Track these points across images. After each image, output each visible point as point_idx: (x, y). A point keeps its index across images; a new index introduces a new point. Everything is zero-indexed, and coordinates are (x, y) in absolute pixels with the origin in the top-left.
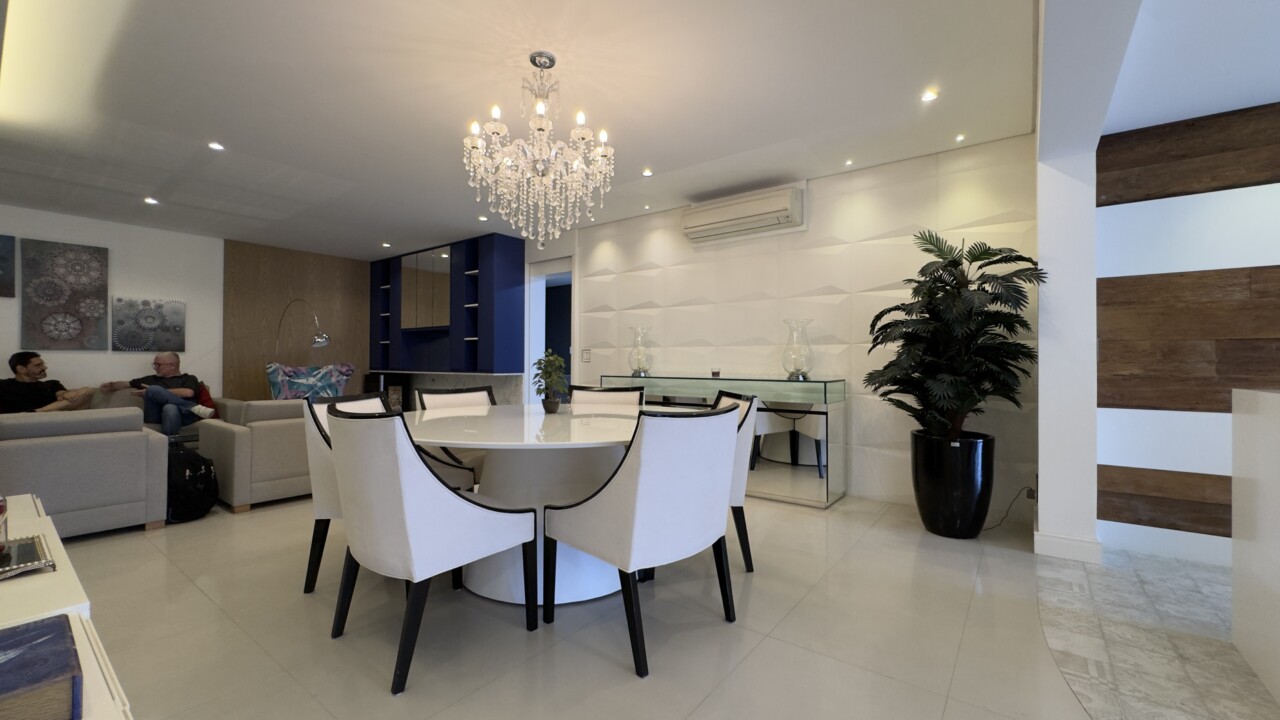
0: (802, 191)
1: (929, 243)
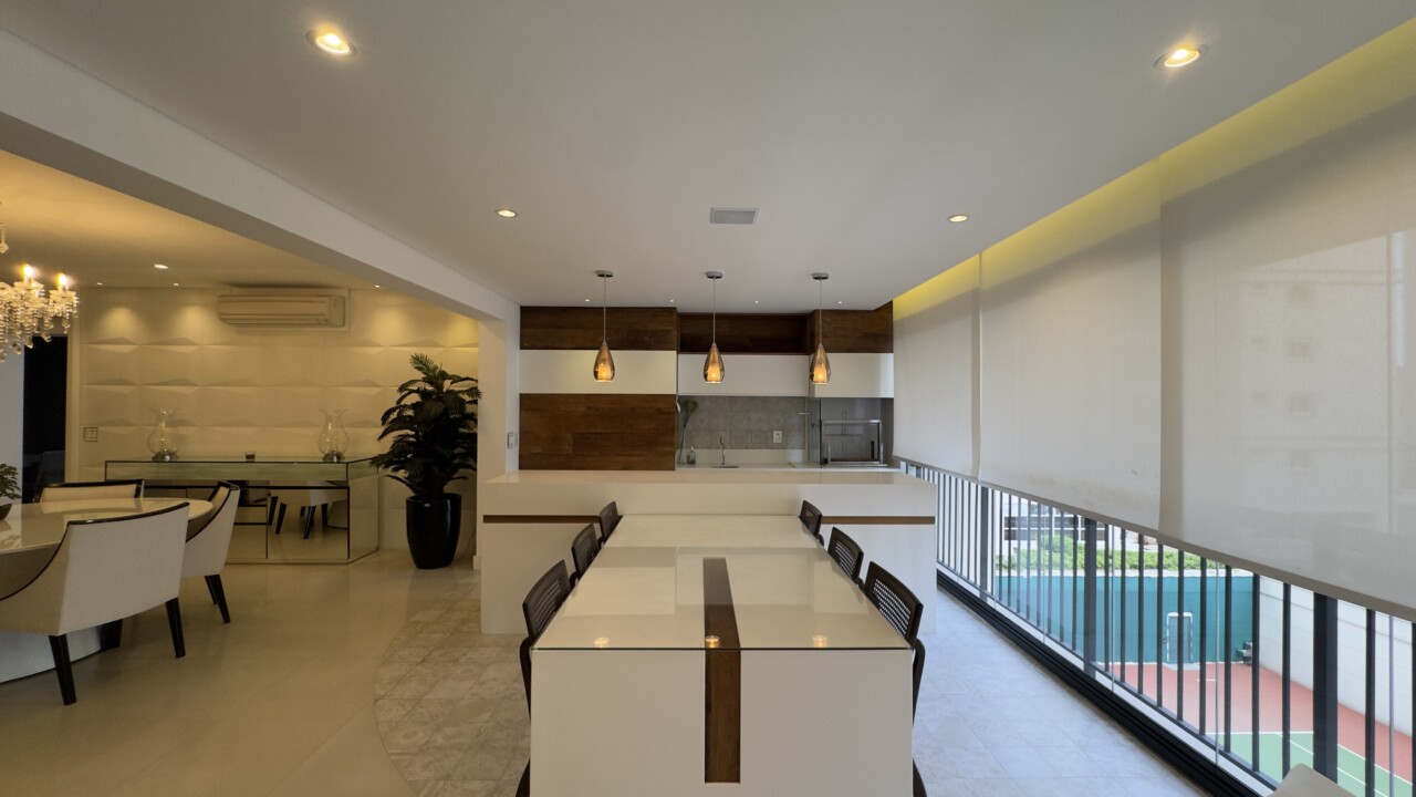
0: (343, 297)
1: (420, 363)
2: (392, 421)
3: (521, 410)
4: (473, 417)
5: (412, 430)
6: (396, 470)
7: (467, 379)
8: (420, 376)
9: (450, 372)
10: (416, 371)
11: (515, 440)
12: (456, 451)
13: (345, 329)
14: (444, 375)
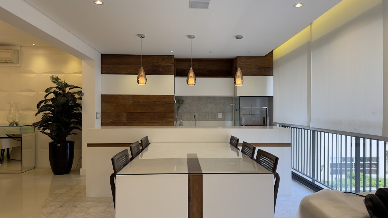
0: (18, 50)
1: (55, 80)
2: (42, 107)
3: (102, 102)
4: (80, 106)
5: (51, 111)
6: (44, 129)
7: (77, 87)
8: (55, 85)
9: (69, 84)
10: (53, 83)
11: (99, 115)
12: (72, 121)
13: (19, 65)
14: (66, 85)
